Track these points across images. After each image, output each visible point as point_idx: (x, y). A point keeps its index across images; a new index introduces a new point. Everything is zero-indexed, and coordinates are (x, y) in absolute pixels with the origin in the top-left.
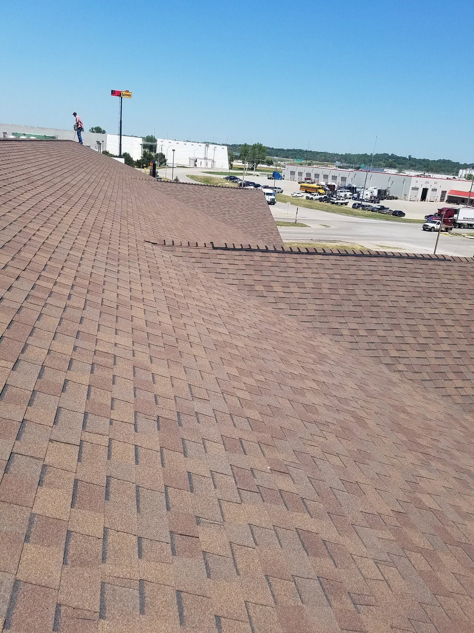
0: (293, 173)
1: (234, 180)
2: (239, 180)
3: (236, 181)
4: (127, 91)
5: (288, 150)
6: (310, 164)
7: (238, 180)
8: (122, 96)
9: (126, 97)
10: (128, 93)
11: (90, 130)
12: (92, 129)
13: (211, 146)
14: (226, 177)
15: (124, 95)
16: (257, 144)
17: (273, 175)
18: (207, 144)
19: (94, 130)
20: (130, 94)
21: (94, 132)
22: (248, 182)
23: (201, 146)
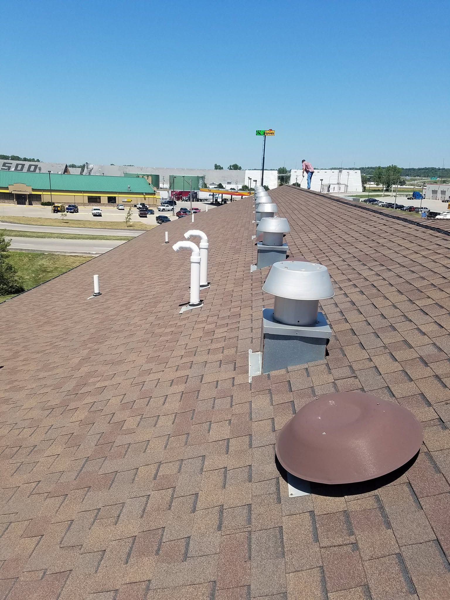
0: (435, 192)
1: (374, 202)
2: (380, 202)
3: (376, 203)
4: (271, 130)
5: (419, 169)
6: (444, 182)
7: (378, 202)
8: (265, 135)
9: (270, 135)
10: (271, 132)
11: (228, 168)
12: (230, 166)
13: (343, 171)
14: (364, 200)
15: (267, 134)
16: (391, 166)
17: (413, 195)
18: (340, 169)
19: (232, 167)
20: (274, 132)
21: (232, 169)
22: (389, 203)
23: (334, 172)
